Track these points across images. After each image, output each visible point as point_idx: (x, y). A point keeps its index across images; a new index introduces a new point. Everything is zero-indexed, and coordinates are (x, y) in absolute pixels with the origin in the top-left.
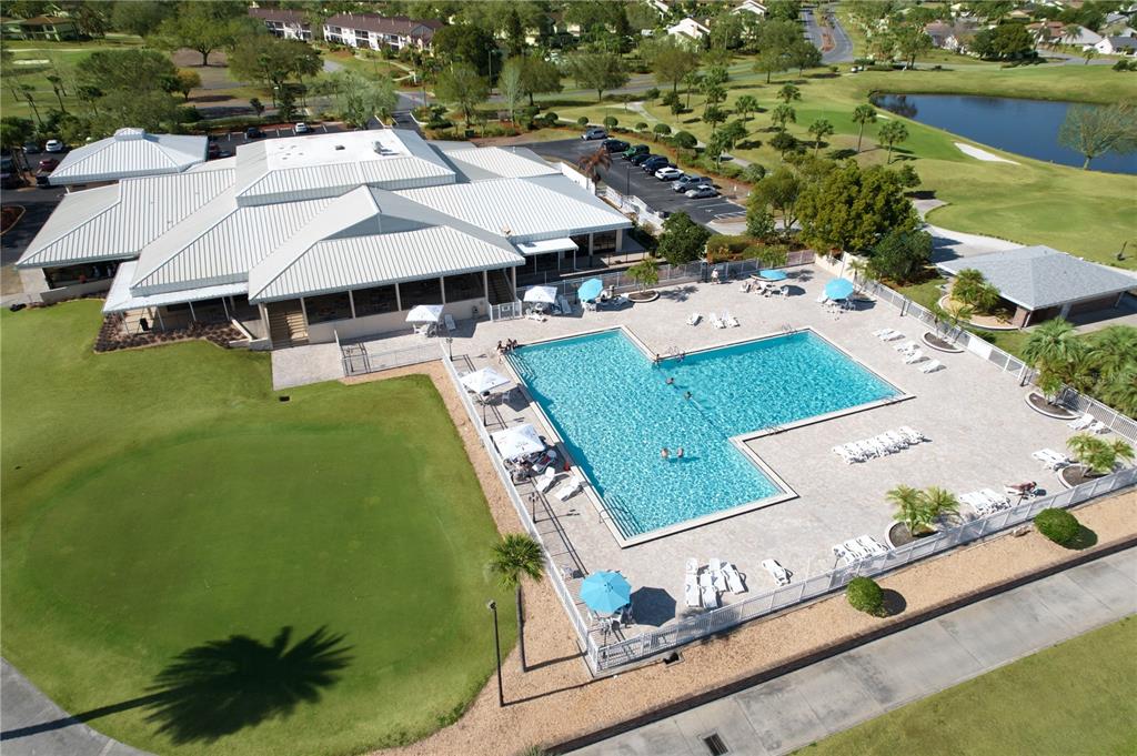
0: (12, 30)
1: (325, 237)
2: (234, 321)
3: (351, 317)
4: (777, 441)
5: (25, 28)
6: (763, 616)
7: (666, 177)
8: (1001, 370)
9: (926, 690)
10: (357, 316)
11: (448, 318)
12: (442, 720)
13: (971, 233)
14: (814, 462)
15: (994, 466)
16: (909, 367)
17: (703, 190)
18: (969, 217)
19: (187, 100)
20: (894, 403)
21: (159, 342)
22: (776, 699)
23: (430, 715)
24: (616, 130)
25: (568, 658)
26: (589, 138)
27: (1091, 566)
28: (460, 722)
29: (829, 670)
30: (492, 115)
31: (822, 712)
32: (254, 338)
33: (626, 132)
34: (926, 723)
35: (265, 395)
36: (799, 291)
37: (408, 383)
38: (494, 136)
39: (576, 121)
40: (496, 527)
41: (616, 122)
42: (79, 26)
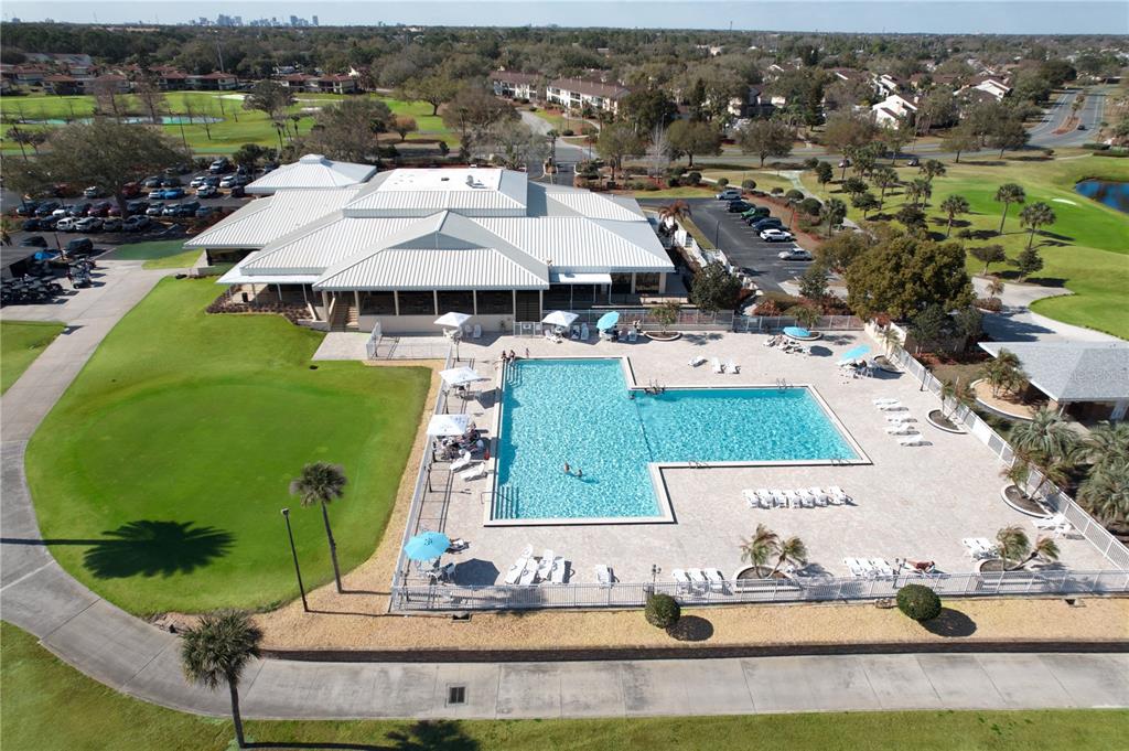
0: (313, 85)
1: (392, 245)
2: (309, 305)
3: (395, 314)
4: (695, 474)
5: (321, 84)
6: (566, 607)
7: (770, 238)
8: (996, 458)
9: (679, 711)
10: (400, 314)
11: (478, 328)
12: (259, 608)
13: (1075, 325)
14: (716, 499)
15: (910, 542)
16: (889, 437)
17: (798, 252)
18: (1087, 309)
19: (403, 141)
20: (843, 465)
21: (250, 312)
22: (534, 678)
23: (254, 602)
24: (754, 193)
25: (380, 594)
26: (722, 198)
27: (954, 657)
28: (271, 614)
29: (601, 670)
30: (642, 171)
31: (568, 699)
32: (318, 319)
33: (763, 195)
34: (658, 737)
35: (301, 363)
36: (826, 352)
37: (412, 372)
38: (633, 189)
39: (716, 181)
40: (398, 487)
41: (754, 185)
42: (359, 83)
